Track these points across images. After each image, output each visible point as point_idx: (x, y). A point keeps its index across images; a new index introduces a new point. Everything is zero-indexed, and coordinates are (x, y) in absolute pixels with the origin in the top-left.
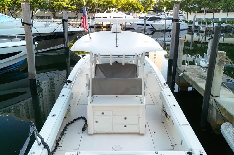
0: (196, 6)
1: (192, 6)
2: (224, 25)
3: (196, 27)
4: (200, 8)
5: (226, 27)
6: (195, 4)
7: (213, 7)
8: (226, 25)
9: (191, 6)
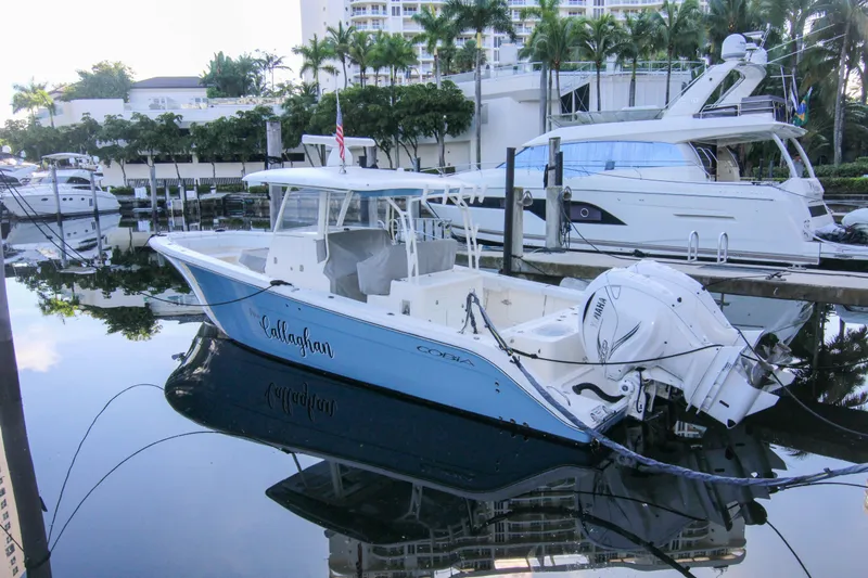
0: (122, 143)
1: (109, 144)
2: (214, 195)
3: (144, 204)
4: (133, 149)
5: (224, 199)
6: (116, 139)
7: (172, 148)
8: (221, 195)
9: (104, 144)
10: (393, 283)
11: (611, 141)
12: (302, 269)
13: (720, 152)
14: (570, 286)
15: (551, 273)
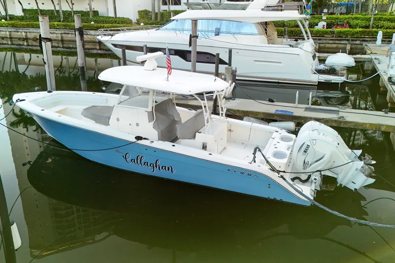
10: (197, 134)
11: (220, 20)
12: (137, 125)
13: (269, 24)
14: (249, 121)
15: (238, 114)
